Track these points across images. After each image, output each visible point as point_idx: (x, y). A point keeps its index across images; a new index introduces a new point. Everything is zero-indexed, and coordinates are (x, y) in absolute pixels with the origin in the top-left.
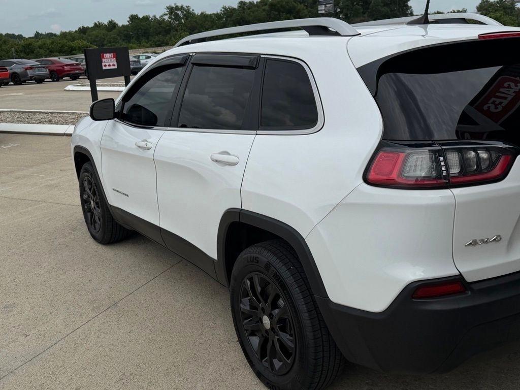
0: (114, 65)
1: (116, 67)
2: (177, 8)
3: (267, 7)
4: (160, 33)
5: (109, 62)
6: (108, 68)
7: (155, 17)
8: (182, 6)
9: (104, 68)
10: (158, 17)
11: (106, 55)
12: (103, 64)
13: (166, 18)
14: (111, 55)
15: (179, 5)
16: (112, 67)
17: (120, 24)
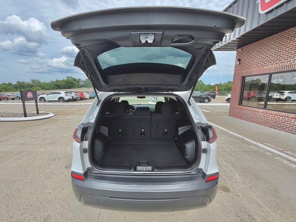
0: (32, 96)
1: (32, 97)
2: (35, 80)
3: (65, 82)
4: (28, 87)
5: (30, 95)
6: (29, 97)
7: (27, 82)
8: (36, 80)
9: (28, 97)
10: (28, 82)
11: (29, 93)
12: (28, 96)
13: (31, 83)
14: (30, 93)
15: (35, 79)
16: (31, 97)
17: (13, 84)
